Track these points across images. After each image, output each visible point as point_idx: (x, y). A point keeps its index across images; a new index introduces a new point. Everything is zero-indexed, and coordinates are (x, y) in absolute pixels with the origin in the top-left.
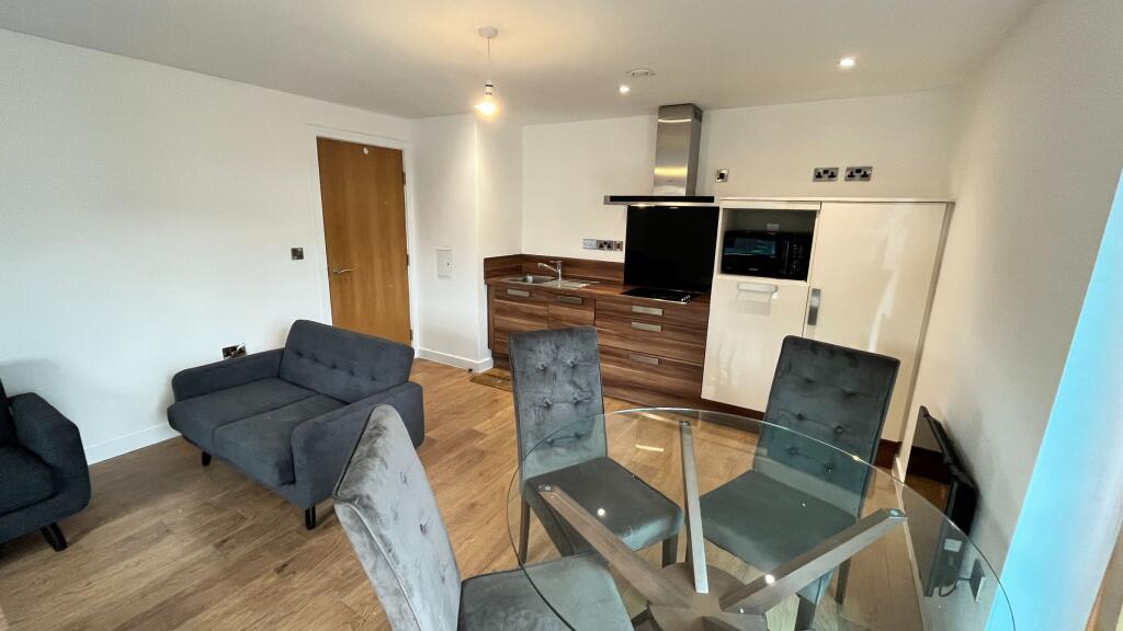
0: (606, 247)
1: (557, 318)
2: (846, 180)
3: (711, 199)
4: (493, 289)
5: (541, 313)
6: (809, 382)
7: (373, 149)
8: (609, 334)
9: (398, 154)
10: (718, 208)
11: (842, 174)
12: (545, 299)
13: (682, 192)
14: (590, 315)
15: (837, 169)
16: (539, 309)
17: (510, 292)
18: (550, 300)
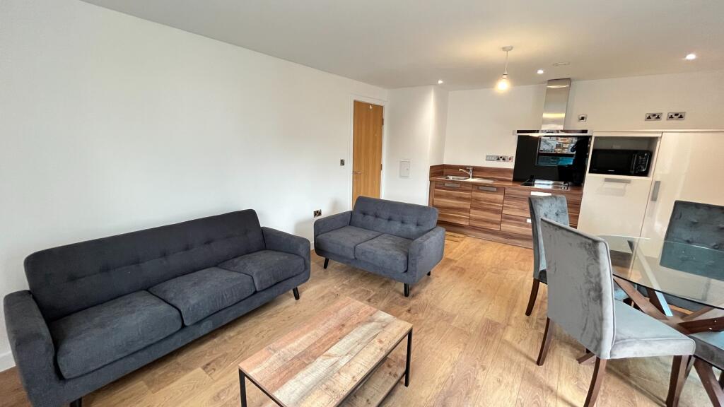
0: (501, 159)
1: (477, 200)
2: (667, 120)
3: (586, 131)
4: (433, 184)
5: (467, 197)
6: (694, 223)
7: (374, 106)
8: (513, 208)
9: (381, 108)
10: (591, 137)
11: (664, 117)
12: (470, 188)
13: (561, 127)
14: (500, 197)
15: (661, 114)
16: (467, 195)
17: (446, 185)
18: (474, 189)
